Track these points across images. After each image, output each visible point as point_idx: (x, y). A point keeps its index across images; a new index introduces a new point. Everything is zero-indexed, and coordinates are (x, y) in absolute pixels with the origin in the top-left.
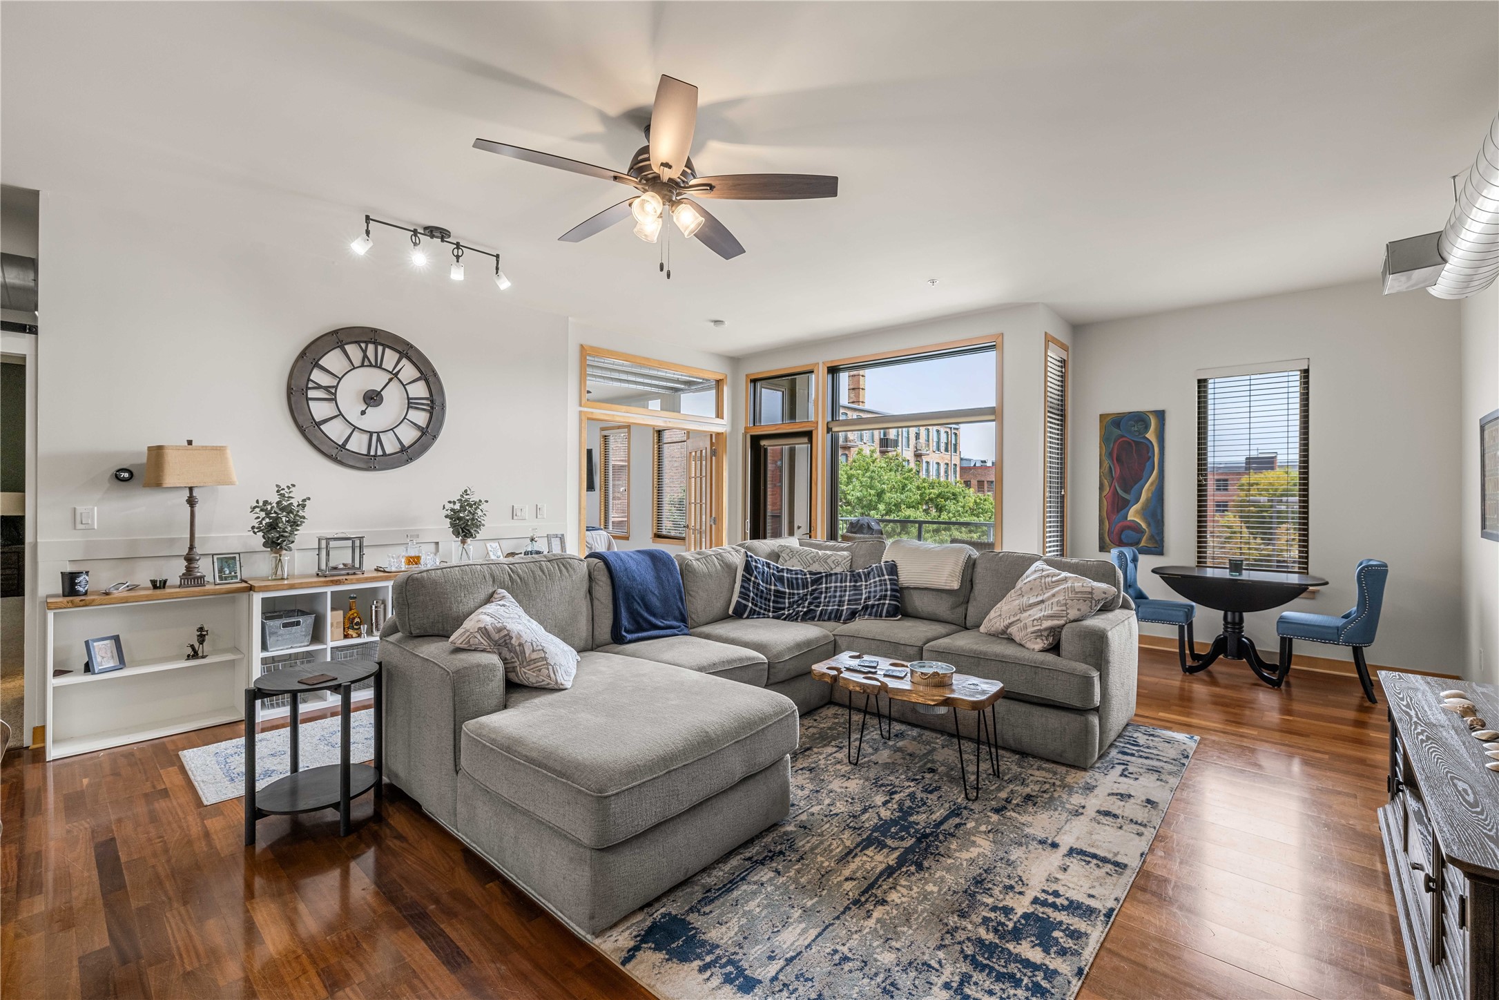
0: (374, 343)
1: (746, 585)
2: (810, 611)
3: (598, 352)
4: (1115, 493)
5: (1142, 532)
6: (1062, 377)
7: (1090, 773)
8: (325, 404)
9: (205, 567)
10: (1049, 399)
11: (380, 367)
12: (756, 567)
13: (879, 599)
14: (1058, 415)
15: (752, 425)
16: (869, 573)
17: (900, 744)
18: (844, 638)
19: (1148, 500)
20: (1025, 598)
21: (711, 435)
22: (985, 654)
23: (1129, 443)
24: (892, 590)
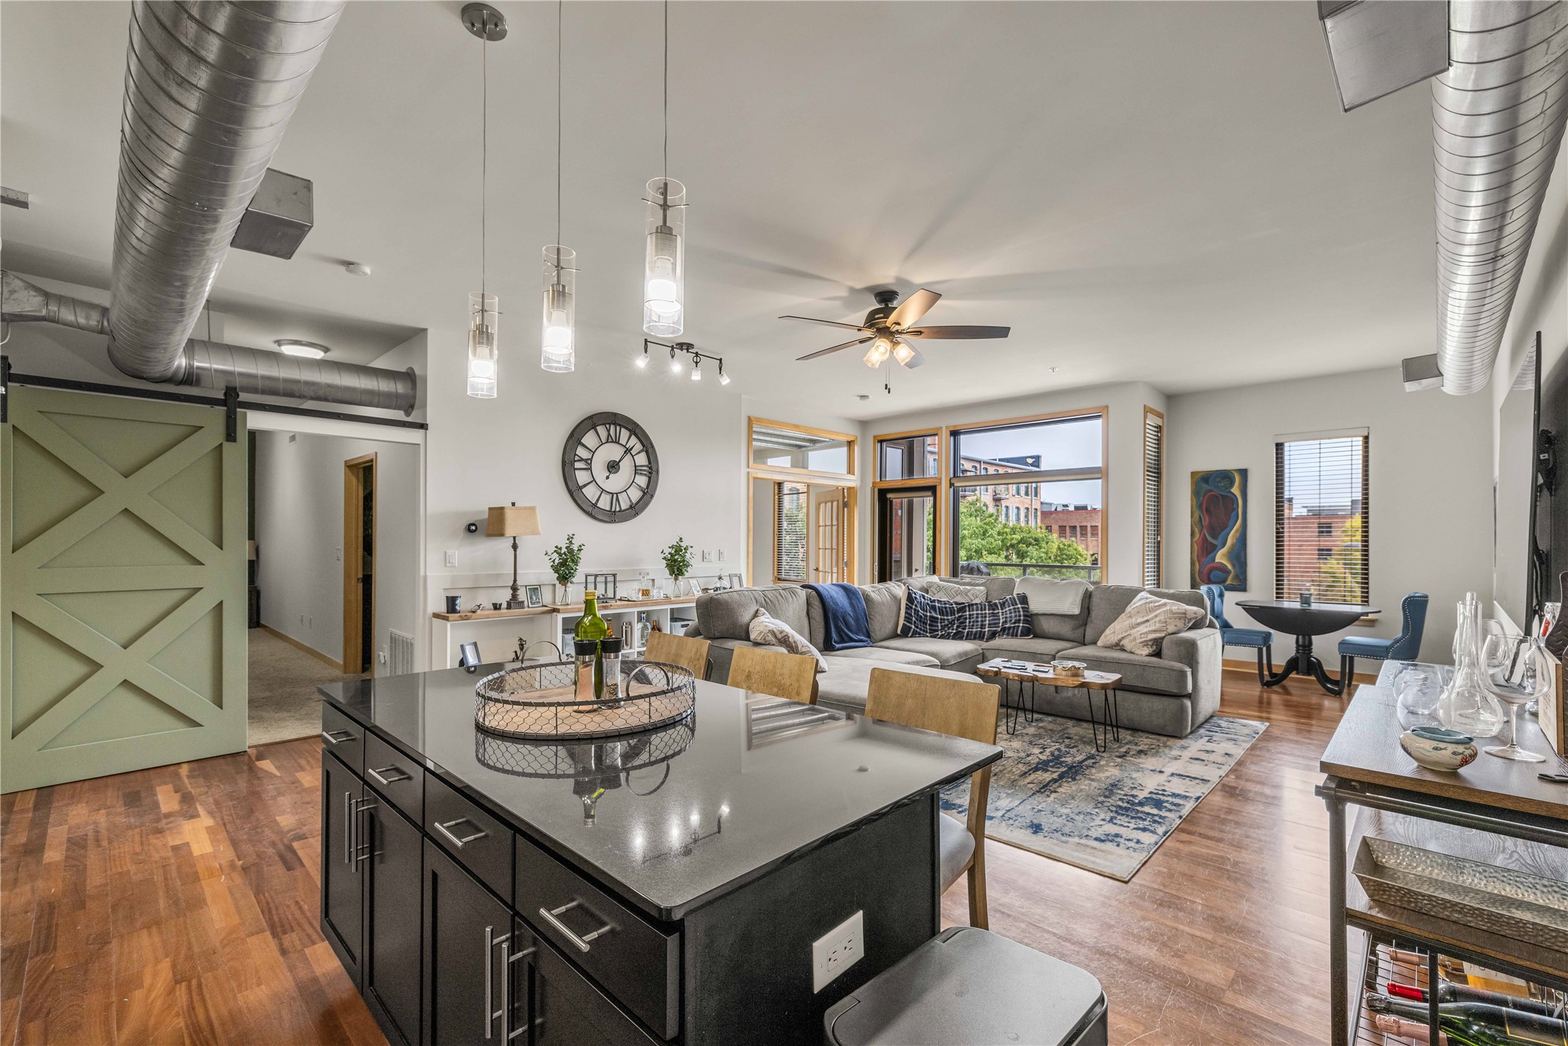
0: (614, 424)
1: (909, 612)
2: (958, 633)
3: (760, 421)
4: (1205, 539)
5: (1228, 572)
6: (1158, 440)
7: (1185, 740)
8: (584, 472)
9: (522, 595)
10: (1147, 460)
11: (618, 443)
12: (916, 598)
13: (1015, 623)
14: (1155, 473)
15: (879, 480)
16: (1004, 603)
17: (1041, 725)
18: (990, 651)
19: (1233, 546)
20: (1134, 619)
21: (843, 489)
22: (1105, 658)
23: (1216, 497)
24: (1025, 616)
